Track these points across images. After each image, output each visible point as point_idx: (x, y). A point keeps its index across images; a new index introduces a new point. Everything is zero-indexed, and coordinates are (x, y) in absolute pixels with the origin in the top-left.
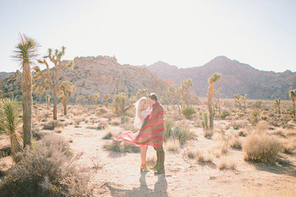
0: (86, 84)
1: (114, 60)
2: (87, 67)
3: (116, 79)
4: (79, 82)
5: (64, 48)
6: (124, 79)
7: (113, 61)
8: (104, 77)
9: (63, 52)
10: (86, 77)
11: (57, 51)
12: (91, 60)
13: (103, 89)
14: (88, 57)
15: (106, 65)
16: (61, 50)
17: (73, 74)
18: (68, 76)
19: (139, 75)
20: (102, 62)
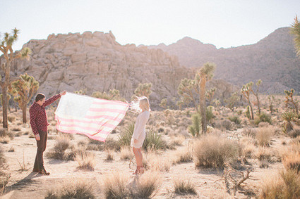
0: (67, 77)
1: (110, 38)
2: (68, 51)
3: (114, 67)
4: (56, 73)
5: (16, 31)
6: (126, 67)
7: (108, 40)
8: (95, 65)
9: (15, 37)
10: (66, 65)
11: (7, 35)
12: (74, 38)
13: (92, 84)
14: (70, 34)
15: (97, 46)
16: (12, 35)
17: (46, 61)
18: (39, 64)
19: (150, 61)
20: (92, 42)
